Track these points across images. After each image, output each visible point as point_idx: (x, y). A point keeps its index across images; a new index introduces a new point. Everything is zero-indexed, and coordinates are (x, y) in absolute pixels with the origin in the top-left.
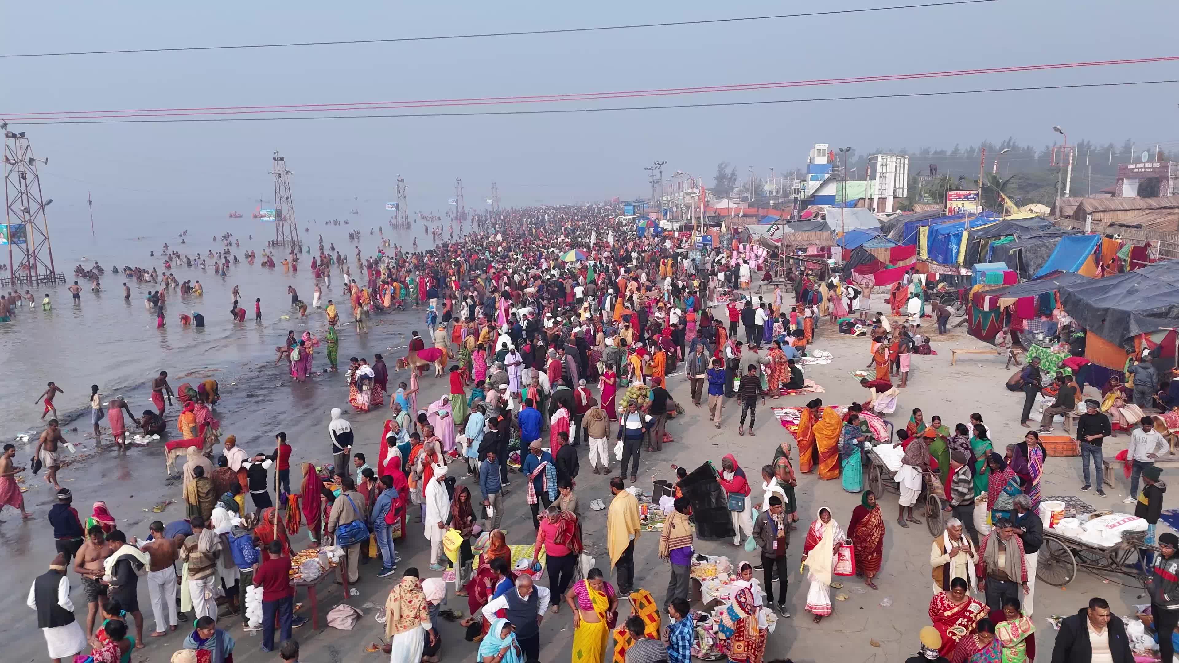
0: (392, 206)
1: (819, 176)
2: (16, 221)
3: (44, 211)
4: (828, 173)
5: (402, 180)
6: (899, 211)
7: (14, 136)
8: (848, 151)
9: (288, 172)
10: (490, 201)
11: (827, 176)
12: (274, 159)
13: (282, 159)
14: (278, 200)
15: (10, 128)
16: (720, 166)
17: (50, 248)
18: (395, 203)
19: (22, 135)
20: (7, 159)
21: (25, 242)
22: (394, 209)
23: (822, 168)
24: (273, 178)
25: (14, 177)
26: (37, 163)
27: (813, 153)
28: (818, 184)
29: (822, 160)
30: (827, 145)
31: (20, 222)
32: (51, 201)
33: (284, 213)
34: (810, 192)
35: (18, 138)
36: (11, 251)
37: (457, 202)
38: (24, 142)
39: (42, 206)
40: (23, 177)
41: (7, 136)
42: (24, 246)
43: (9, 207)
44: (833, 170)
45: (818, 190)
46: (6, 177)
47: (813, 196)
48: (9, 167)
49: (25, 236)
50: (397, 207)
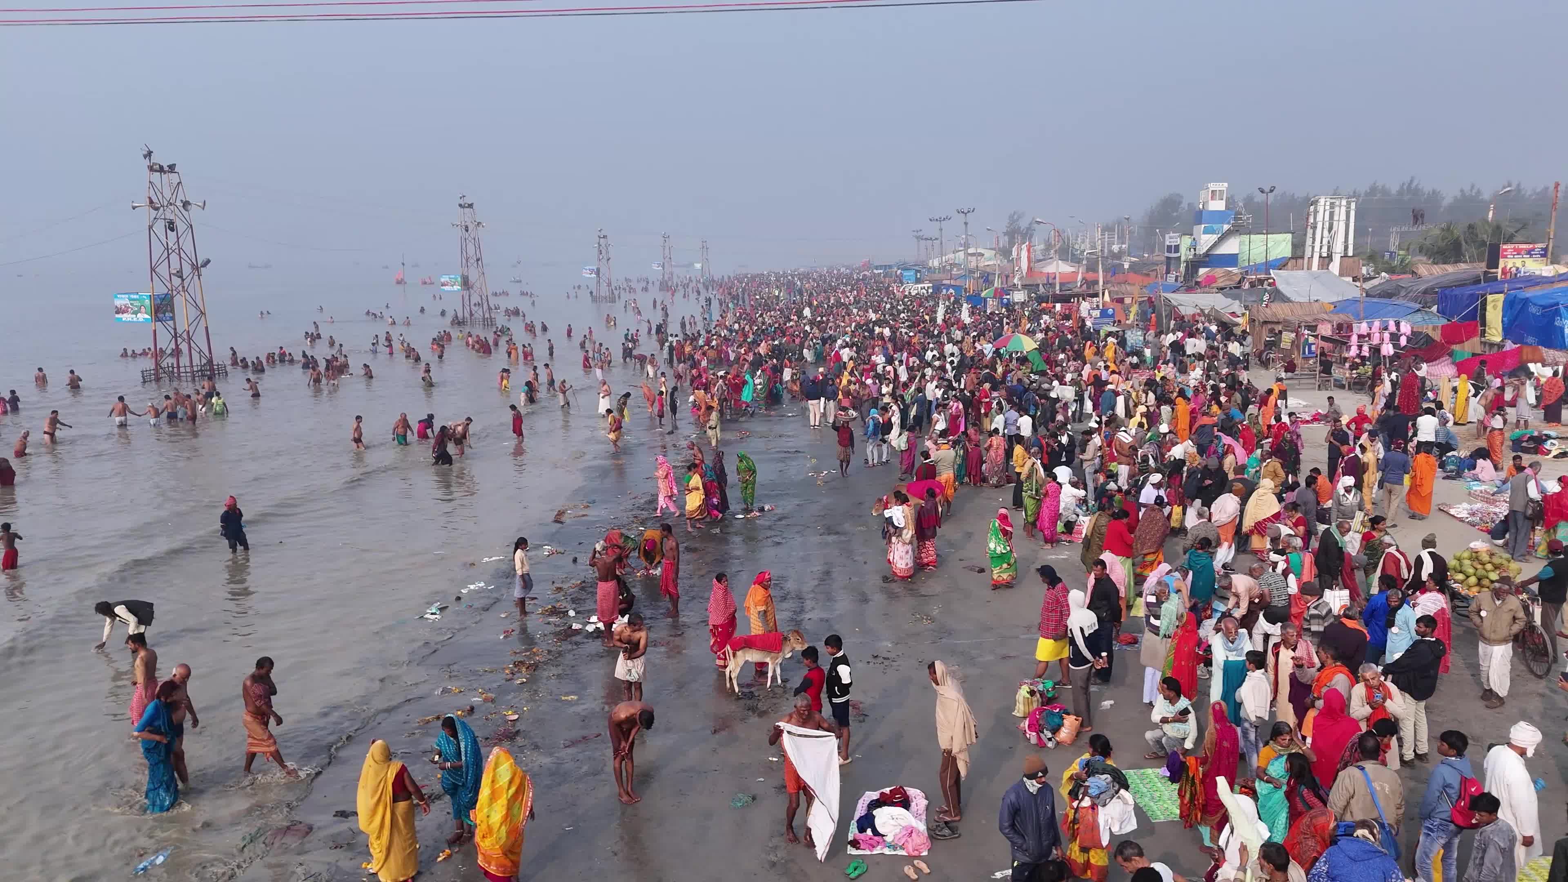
0: (592, 271)
1: (1215, 226)
2: (161, 290)
3: (199, 276)
4: (1229, 223)
5: (605, 237)
6: (1383, 274)
7: (161, 170)
8: (1271, 191)
9: (479, 223)
10: (698, 266)
11: (1226, 227)
12: (460, 205)
13: (470, 206)
14: (464, 261)
15: (155, 159)
16: (1011, 217)
17: (207, 328)
18: (595, 268)
19: (172, 168)
20: (151, 202)
21: (173, 318)
22: (593, 275)
23: (1218, 217)
24: (459, 232)
25: (160, 228)
26: (193, 209)
27: (1204, 195)
28: (1214, 238)
29: (1218, 205)
30: (1226, 185)
31: (166, 291)
32: (208, 261)
33: (472, 279)
34: (1202, 249)
35: (165, 172)
36: (155, 331)
37: (663, 267)
38: (175, 179)
39: (197, 268)
40: (171, 226)
41: (151, 169)
42: (171, 323)
43: (153, 270)
44: (1235, 219)
45: (1215, 245)
46: (150, 227)
47: (1207, 255)
48: (153, 213)
49: (172, 311)
50: (598, 272)
